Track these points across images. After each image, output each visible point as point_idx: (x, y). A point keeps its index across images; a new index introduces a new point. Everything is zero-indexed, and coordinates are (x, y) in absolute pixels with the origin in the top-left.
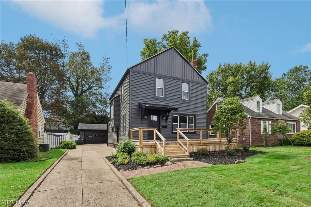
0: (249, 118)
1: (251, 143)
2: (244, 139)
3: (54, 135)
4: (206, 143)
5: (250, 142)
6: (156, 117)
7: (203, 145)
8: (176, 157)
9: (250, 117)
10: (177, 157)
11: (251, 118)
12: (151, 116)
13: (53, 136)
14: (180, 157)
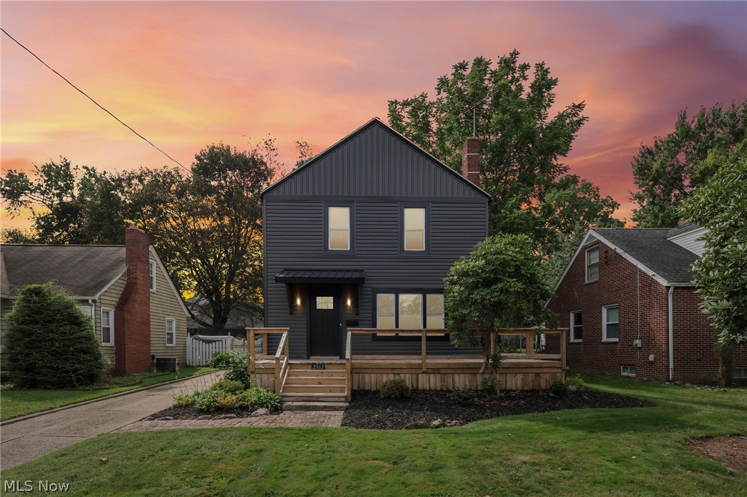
0: (668, 288)
1: (674, 370)
2: (651, 358)
3: (204, 341)
4: (439, 366)
5: (671, 366)
6: (331, 299)
7: (431, 371)
8: (310, 399)
9: (669, 285)
10: (315, 399)
11: (676, 288)
12: (319, 299)
13: (201, 342)
14: (321, 399)
